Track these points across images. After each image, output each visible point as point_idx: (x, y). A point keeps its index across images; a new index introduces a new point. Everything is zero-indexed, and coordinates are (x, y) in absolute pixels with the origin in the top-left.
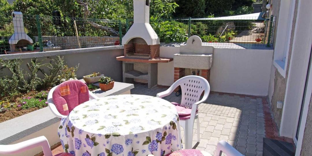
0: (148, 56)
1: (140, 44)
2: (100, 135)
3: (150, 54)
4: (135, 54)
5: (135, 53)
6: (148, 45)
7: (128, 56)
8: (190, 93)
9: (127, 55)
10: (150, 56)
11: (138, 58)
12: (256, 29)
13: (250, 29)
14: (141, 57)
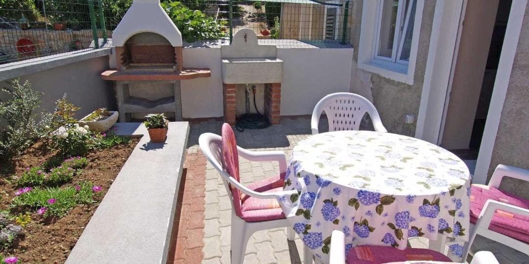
0: (172, 67)
1: (143, 45)
2: (444, 193)
3: (176, 63)
4: (132, 65)
5: (132, 63)
6: (173, 46)
7: (127, 69)
8: (340, 119)
9: (124, 68)
10: (174, 67)
11: (145, 73)
12: (248, 15)
13: (241, 16)
14: (155, 70)
